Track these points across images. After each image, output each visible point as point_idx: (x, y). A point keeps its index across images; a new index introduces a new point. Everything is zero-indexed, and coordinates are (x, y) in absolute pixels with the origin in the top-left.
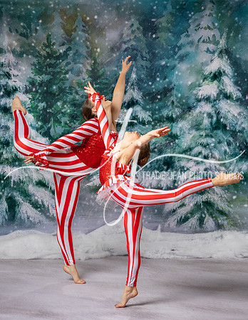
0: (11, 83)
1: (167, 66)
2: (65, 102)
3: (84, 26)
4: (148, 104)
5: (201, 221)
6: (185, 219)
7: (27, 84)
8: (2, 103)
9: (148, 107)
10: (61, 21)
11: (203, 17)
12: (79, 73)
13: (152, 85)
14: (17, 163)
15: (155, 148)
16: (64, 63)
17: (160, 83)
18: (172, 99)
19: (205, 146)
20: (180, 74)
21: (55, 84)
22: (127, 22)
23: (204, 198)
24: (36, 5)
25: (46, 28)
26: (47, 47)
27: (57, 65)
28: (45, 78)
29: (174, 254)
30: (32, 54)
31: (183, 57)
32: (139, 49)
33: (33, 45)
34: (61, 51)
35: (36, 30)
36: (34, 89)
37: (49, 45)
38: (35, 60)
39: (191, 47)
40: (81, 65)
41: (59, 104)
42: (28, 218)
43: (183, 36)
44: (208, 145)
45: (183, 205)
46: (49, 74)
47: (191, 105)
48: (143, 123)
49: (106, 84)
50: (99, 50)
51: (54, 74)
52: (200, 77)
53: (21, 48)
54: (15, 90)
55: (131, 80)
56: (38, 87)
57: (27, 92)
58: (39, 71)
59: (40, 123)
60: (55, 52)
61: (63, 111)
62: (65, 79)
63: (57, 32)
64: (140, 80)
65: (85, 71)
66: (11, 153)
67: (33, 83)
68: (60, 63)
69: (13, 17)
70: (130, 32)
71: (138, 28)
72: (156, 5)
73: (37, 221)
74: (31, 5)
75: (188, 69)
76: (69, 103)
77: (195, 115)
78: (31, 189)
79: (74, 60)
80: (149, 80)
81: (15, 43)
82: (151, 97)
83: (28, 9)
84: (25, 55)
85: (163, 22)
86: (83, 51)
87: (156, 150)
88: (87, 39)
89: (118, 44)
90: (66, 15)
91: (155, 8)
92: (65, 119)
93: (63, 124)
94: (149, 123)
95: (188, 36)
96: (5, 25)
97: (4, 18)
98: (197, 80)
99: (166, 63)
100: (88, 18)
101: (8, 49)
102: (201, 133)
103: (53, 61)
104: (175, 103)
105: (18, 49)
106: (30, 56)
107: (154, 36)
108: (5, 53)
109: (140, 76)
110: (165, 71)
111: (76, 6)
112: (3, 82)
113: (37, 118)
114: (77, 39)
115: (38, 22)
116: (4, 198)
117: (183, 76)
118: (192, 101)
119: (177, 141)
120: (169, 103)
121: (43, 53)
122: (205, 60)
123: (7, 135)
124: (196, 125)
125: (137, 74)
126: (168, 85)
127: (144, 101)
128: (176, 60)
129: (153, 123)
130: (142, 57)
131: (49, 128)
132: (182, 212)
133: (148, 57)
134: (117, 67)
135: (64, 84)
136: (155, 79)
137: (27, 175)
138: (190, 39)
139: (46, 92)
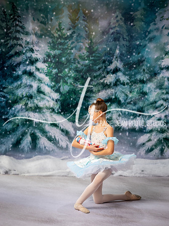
0: (34, 56)
1: (141, 45)
2: (70, 69)
3: (84, 17)
4: (127, 71)
5: (162, 151)
6: (151, 150)
7: (45, 56)
8: (28, 69)
9: (127, 73)
10: (68, 13)
11: (165, 11)
12: (80, 49)
13: (130, 58)
14: (38, 110)
15: (131, 101)
16: (70, 42)
17: (135, 57)
18: (143, 67)
19: (165, 100)
20: (149, 50)
21: (64, 57)
22: (113, 15)
23: (164, 135)
24: (52, 2)
25: (58, 18)
26: (58, 31)
27: (66, 43)
28: (57, 52)
29: (143, 174)
30: (48, 36)
31: (151, 39)
32: (121, 33)
33: (49, 29)
34: (68, 34)
35: (51, 19)
36: (49, 60)
37: (60, 30)
38: (50, 40)
39: (157, 32)
40: (81, 44)
41: (66, 70)
42: (45, 148)
43: (151, 24)
44: (167, 99)
45: (150, 140)
46: (60, 49)
47: (157, 72)
48: (124, 84)
49: (99, 57)
50: (94, 33)
51: (63, 50)
52: (163, 53)
53: (41, 31)
54: (37, 60)
55: (116, 54)
56: (52, 59)
57: (44, 62)
58: (53, 48)
59: (53, 83)
60: (64, 35)
61: (69, 75)
62: (70, 54)
63: (65, 20)
64: (122, 54)
65: (84, 47)
66: (34, 103)
67: (49, 56)
68: (67, 42)
69: (35, 10)
70: (115, 21)
71: (121, 19)
72: (134, 2)
73: (51, 149)
74: (48, 2)
75: (154, 47)
76: (73, 70)
77: (159, 79)
78: (47, 128)
79: (77, 40)
80: (128, 55)
81: (37, 28)
82: (129, 66)
83: (46, 5)
84: (43, 37)
85: (138, 14)
86: (83, 34)
87: (132, 102)
88: (86, 26)
89: (107, 30)
90: (71, 9)
91: (133, 5)
92: (70, 81)
93: (69, 84)
94: (128, 84)
95: (155, 24)
96: (30, 16)
97: (30, 11)
98: (161, 55)
99: (140, 43)
100: (87, 12)
101: (32, 32)
102: (163, 92)
103: (63, 41)
104: (146, 71)
105: (39, 32)
106: (47, 37)
107: (132, 24)
108: (30, 35)
109: (122, 51)
110: (139, 49)
111: (79, 3)
112: (29, 54)
113: (52, 80)
114: (79, 25)
115: (53, 14)
116: (29, 134)
117: (151, 52)
118: (157, 69)
119: (146, 96)
120: (142, 70)
121: (56, 35)
122: (166, 41)
123: (31, 91)
124: (159, 86)
125: (120, 50)
126: (141, 58)
127: (125, 69)
128: (147, 41)
129: (130, 84)
130: (124, 38)
131: (60, 87)
132: (149, 145)
133: (128, 39)
134: (106, 45)
135: (70, 56)
136: (132, 54)
137: (44, 118)
138: (157, 26)
139: (58, 62)
